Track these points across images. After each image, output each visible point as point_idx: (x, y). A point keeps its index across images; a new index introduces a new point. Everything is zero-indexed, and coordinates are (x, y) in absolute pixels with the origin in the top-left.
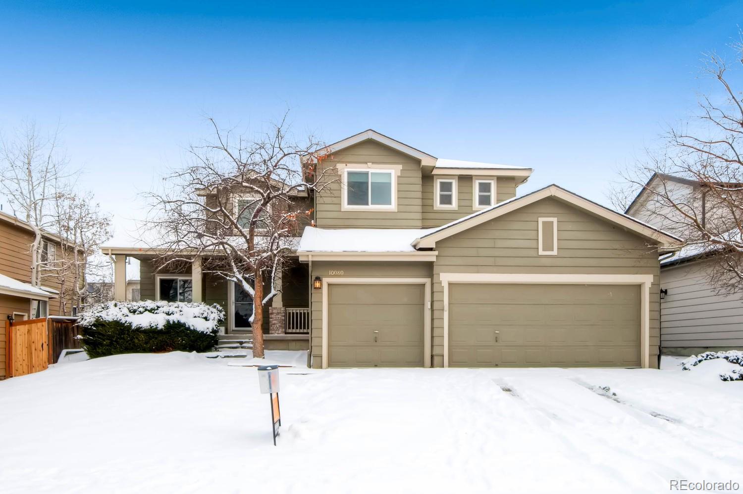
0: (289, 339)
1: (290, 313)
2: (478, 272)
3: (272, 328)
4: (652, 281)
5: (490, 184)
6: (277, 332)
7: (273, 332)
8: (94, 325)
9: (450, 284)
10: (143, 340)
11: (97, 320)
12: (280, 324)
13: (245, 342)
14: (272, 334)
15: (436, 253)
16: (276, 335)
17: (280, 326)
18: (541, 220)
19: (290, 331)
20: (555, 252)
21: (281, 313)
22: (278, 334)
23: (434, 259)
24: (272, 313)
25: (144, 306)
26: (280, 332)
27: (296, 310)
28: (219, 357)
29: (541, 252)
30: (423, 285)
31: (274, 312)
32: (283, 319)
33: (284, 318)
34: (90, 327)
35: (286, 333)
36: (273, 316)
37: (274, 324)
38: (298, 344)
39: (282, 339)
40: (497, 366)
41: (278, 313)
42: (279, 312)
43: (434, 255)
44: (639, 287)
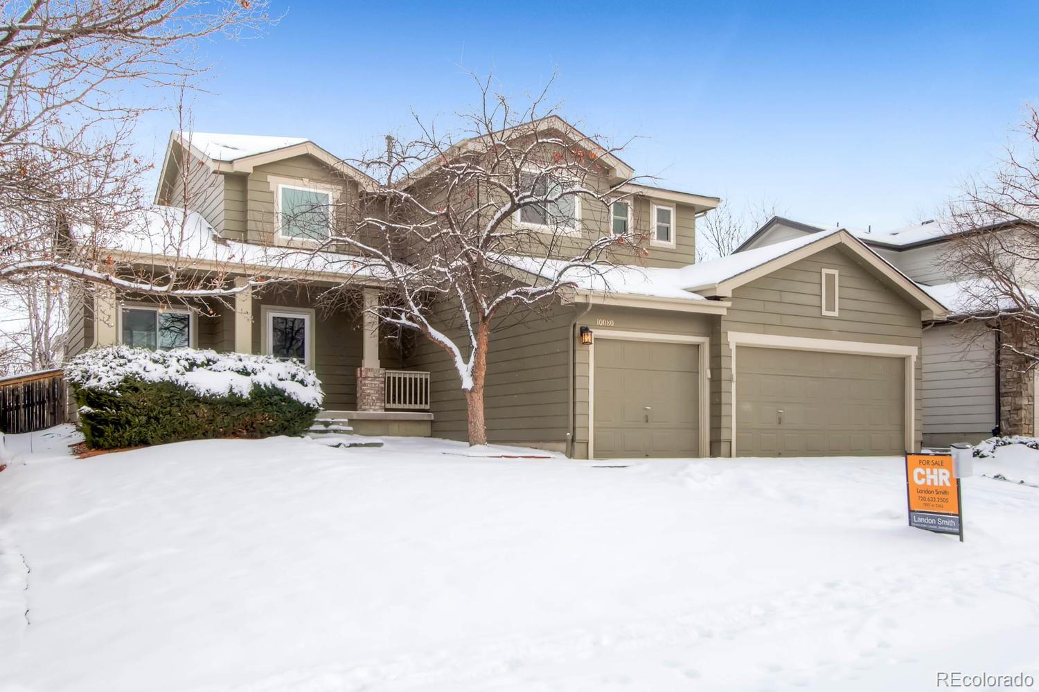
0: (392, 418)
1: (389, 378)
2: (765, 333)
3: (365, 401)
4: (917, 354)
5: (669, 211)
6: (373, 407)
7: (367, 407)
8: (119, 388)
9: (738, 347)
10: (204, 417)
11: (126, 380)
12: (377, 395)
13: (333, 423)
14: (364, 410)
15: (729, 304)
16: (372, 412)
17: (378, 399)
18: (825, 271)
19: (392, 406)
20: (836, 314)
21: (379, 378)
22: (375, 410)
23: (723, 312)
24: (366, 378)
25: (188, 357)
26: (377, 408)
27: (404, 373)
28: (342, 446)
29: (825, 313)
30: (697, 347)
31: (369, 376)
32: (382, 388)
33: (383, 385)
34: (111, 391)
35: (386, 410)
36: (367, 382)
37: (369, 395)
38: (403, 427)
39: (379, 419)
40: (780, 455)
41: (375, 377)
42: (376, 375)
43: (723, 307)
44: (903, 360)
